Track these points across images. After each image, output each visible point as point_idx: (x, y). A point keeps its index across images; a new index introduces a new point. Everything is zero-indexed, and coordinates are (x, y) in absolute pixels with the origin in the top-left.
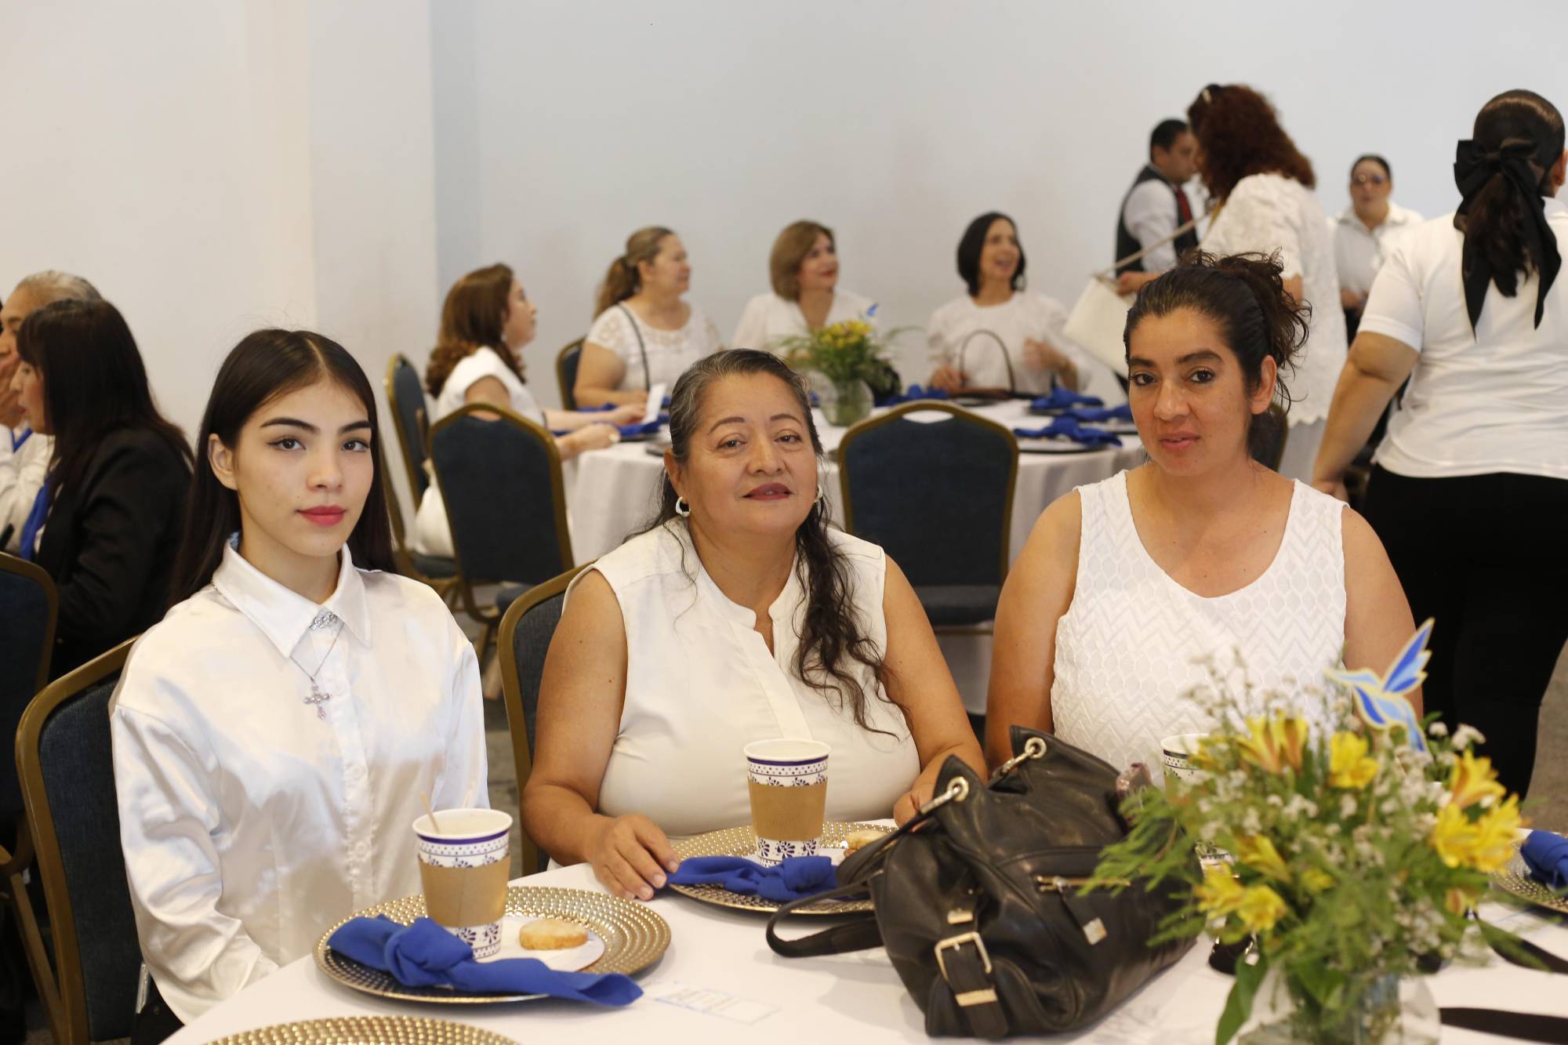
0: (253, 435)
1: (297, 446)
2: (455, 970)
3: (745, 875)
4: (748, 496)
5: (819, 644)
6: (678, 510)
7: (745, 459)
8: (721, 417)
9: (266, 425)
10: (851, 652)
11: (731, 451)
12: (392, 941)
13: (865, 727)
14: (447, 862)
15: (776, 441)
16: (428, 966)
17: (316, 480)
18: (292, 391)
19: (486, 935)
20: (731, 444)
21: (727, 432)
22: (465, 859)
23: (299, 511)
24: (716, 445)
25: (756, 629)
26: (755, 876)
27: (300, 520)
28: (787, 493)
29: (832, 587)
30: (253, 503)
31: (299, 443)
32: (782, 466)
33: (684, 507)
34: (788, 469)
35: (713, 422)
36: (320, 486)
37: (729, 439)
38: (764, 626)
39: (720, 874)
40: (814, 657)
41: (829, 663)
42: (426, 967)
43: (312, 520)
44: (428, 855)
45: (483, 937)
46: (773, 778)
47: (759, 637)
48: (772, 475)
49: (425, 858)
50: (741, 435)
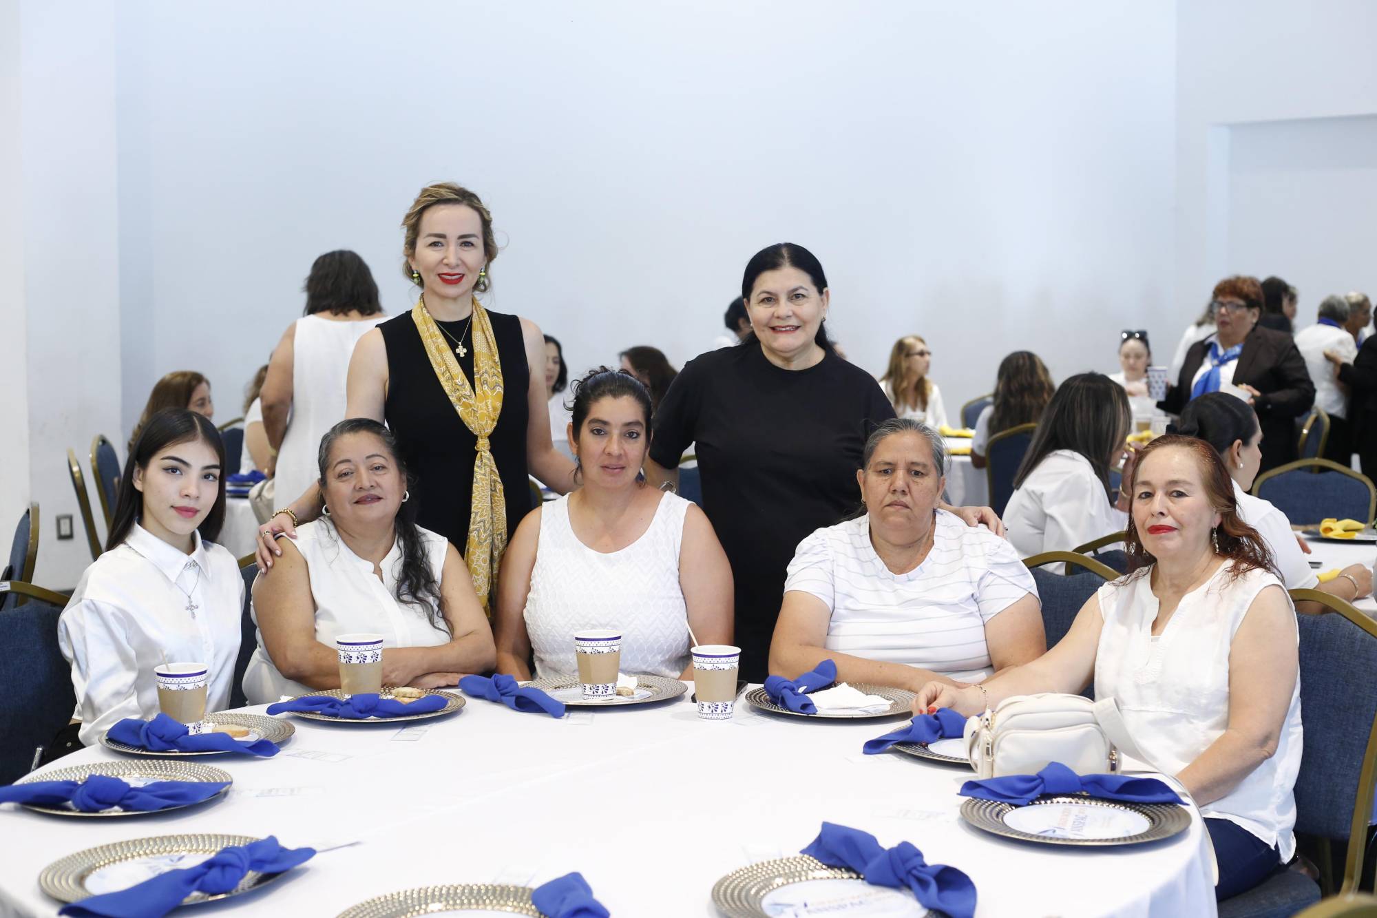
0: (156, 465)
1: (178, 472)
2: (179, 740)
3: (332, 706)
4: (357, 502)
5: (407, 583)
6: (324, 511)
7: (353, 483)
8: (339, 460)
9: (162, 459)
10: (427, 590)
11: (345, 478)
12: (145, 726)
13: (435, 627)
14: (173, 687)
15: (371, 470)
16: (165, 738)
17: (186, 492)
18: (179, 443)
19: (194, 728)
20: (346, 474)
21: (343, 468)
22: (184, 686)
23: (172, 507)
24: (337, 476)
25: (374, 573)
26: (338, 706)
27: (173, 512)
28: (379, 499)
29: (416, 551)
30: (150, 500)
31: (180, 471)
32: (374, 484)
33: (327, 510)
34: (378, 485)
35: (335, 463)
36: (187, 496)
37: (344, 472)
38: (378, 571)
39: (320, 705)
40: (404, 588)
41: (413, 592)
42: (163, 739)
43: (179, 513)
44: (162, 684)
45: (193, 729)
46: (361, 653)
47: (376, 577)
48: (368, 490)
49: (161, 686)
50: (350, 469)
